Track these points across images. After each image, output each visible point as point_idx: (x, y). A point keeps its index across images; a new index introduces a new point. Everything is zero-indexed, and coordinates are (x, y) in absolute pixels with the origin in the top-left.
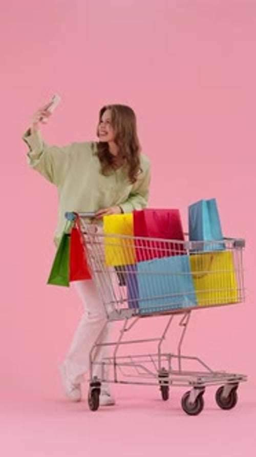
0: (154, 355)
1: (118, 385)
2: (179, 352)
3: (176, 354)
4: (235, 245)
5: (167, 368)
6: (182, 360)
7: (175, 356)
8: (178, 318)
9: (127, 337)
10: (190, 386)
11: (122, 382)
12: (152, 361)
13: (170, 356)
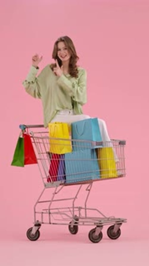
0: (71, 208)
1: (52, 225)
2: (85, 206)
3: (84, 207)
4: (120, 143)
5: (78, 215)
6: (87, 210)
7: (83, 209)
8: (85, 186)
9: (56, 197)
10: (95, 226)
11: (53, 224)
12: (70, 211)
13: (80, 208)
